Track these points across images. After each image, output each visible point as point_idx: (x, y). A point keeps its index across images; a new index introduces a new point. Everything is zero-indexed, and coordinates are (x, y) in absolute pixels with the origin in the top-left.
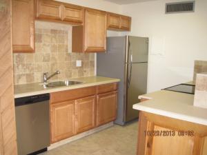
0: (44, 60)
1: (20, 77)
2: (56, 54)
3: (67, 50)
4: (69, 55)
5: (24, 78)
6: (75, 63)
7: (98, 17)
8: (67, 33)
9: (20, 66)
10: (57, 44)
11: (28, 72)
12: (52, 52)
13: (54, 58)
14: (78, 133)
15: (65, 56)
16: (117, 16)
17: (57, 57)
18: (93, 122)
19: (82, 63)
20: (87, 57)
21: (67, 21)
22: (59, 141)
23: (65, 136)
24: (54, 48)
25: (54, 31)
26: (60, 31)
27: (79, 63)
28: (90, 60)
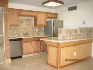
0: (24, 29)
1: (15, 34)
2: (28, 27)
3: (32, 26)
4: (33, 27)
5: (17, 35)
6: (35, 30)
7: (43, 14)
8: (32, 20)
9: (16, 31)
10: (29, 24)
11: (18, 33)
12: (27, 26)
13: (27, 28)
14: (33, 53)
15: (31, 28)
16: (51, 13)
17: (28, 28)
18: (40, 50)
19: (38, 30)
20: (40, 28)
21: (30, 16)
22: (26, 54)
23: (28, 53)
24: (27, 25)
25: (27, 20)
26: (30, 20)
27: (37, 30)
28: (42, 29)
